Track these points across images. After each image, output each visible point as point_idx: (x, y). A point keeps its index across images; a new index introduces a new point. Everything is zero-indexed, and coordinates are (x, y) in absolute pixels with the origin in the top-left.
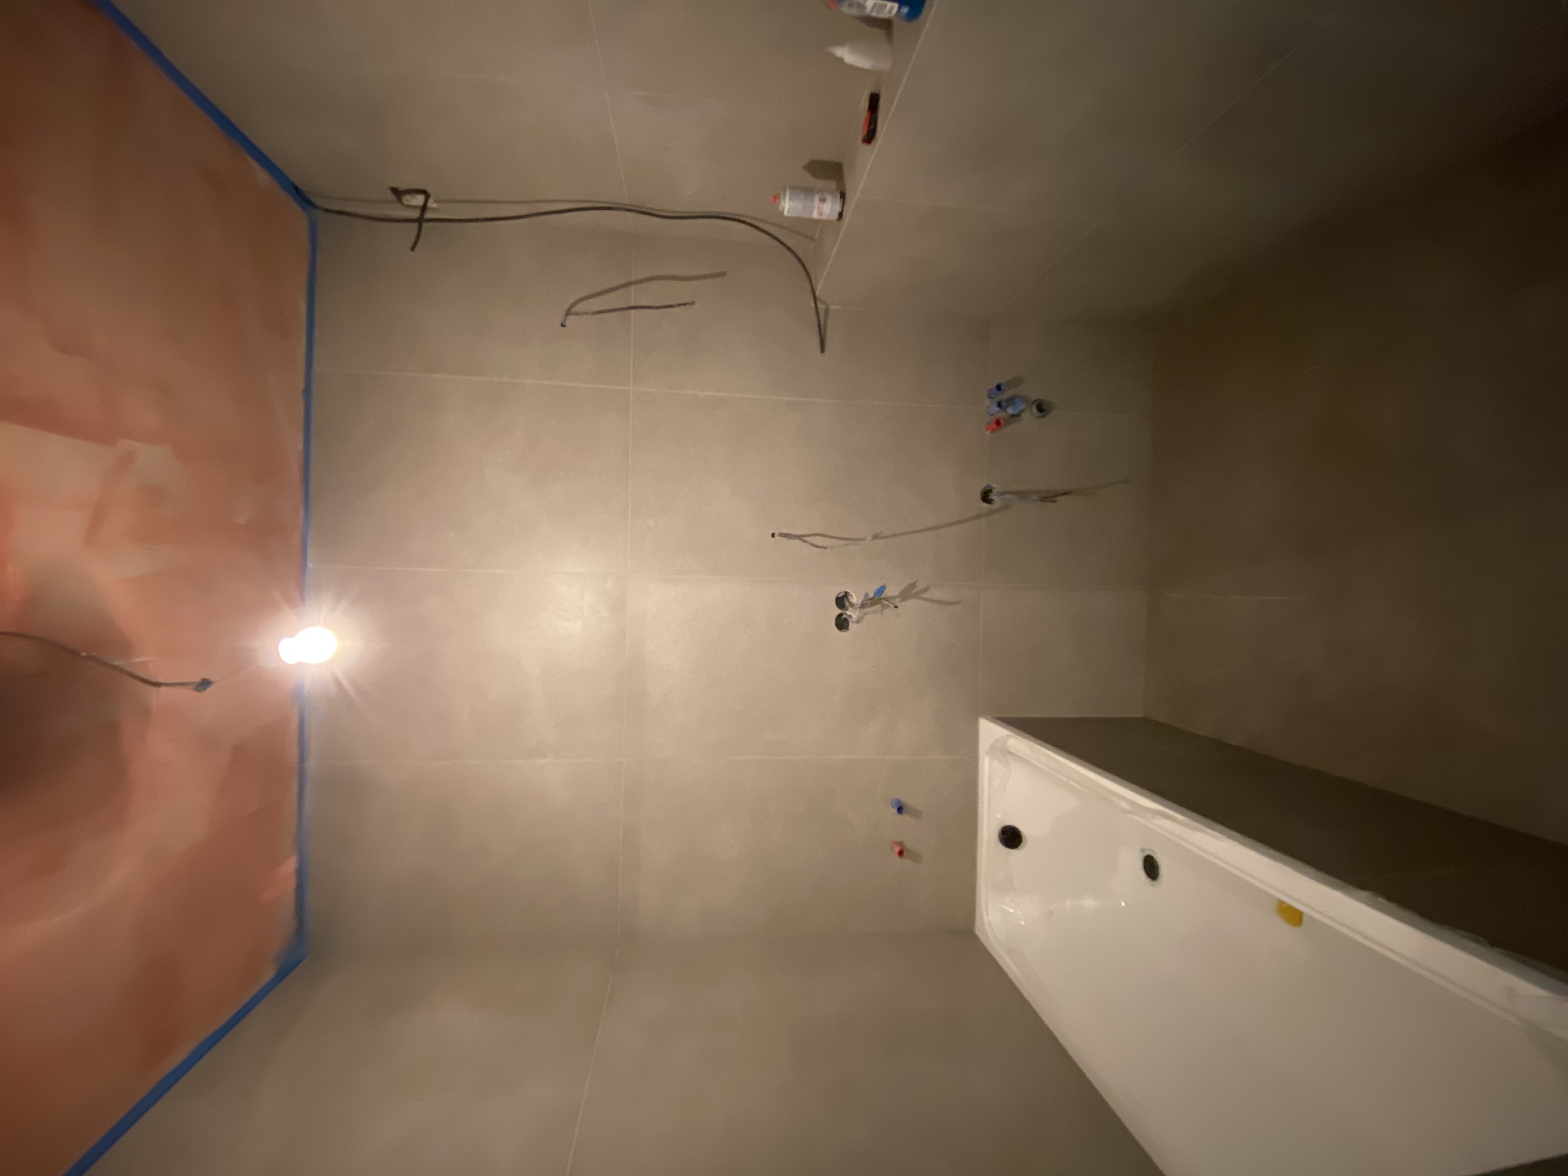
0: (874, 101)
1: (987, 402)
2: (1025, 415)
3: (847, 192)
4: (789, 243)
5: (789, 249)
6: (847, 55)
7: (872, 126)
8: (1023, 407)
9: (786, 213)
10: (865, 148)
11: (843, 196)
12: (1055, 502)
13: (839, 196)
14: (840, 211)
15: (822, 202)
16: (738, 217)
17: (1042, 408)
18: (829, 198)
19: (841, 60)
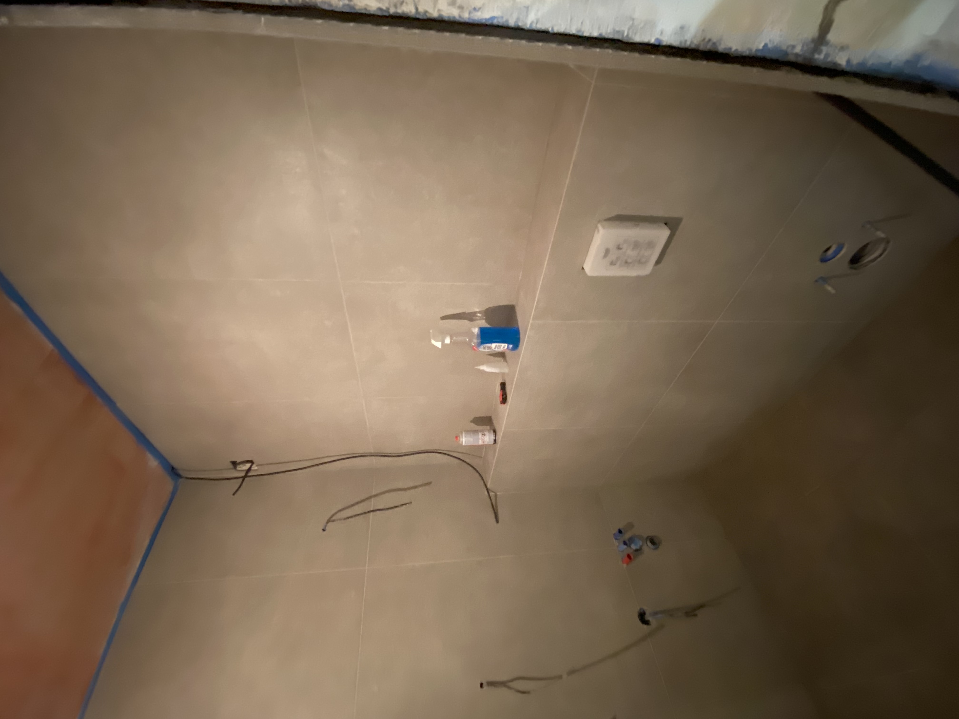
0: (503, 386)
1: (616, 543)
2: (645, 548)
3: (497, 429)
4: (468, 461)
5: (468, 464)
6: (485, 368)
7: (504, 396)
8: (640, 543)
9: (464, 444)
10: (503, 406)
11: (495, 431)
12: (695, 615)
13: (492, 431)
14: (494, 439)
15: (483, 436)
16: (435, 451)
17: (653, 541)
18: (487, 433)
19: (483, 371)
